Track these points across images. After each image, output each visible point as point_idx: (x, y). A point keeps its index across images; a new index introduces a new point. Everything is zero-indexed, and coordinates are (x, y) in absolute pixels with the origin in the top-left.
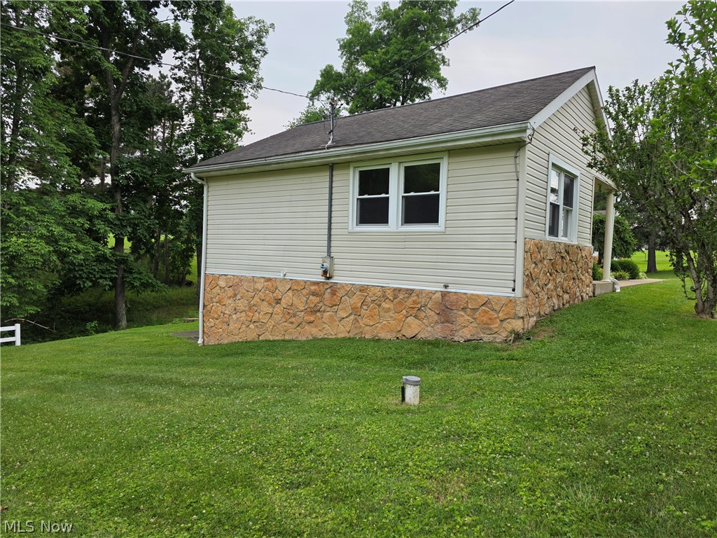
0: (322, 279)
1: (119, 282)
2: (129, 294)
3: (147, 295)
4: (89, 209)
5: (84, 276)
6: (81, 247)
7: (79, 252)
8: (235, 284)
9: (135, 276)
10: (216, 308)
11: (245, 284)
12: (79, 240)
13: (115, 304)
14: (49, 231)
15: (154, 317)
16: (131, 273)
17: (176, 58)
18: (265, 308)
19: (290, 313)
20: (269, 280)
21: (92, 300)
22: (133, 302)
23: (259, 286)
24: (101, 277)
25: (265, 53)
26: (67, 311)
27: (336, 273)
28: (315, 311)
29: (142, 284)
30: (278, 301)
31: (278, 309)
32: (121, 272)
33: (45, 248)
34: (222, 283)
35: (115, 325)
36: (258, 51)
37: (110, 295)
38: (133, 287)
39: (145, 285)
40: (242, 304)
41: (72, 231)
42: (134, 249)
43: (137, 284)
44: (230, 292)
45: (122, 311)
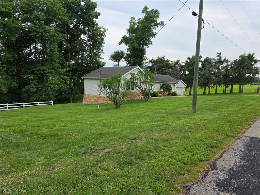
0: (99, 95)
1: (70, 93)
2: (73, 96)
3: (77, 96)
4: (65, 78)
5: (63, 91)
6: (64, 86)
7: (63, 87)
8: (89, 95)
9: (74, 91)
10: (86, 99)
11: (90, 95)
12: (63, 85)
13: (70, 98)
14: (58, 83)
15: (78, 101)
16: (73, 91)
17: (84, 37)
18: (92, 99)
19: (95, 100)
20: (93, 95)
21: (64, 97)
22: (74, 98)
23: (91, 96)
24: (67, 92)
25: (105, 36)
26: (59, 99)
27: (101, 94)
28: (98, 100)
29: (76, 93)
30: (94, 98)
31: (94, 99)
32: (71, 90)
33: (57, 87)
34: (87, 95)
35: (70, 102)
36: (103, 36)
37: (68, 96)
38: (74, 94)
39: (76, 94)
40: (89, 99)
41: (62, 83)
42: (74, 84)
43: (74, 93)
44: (88, 97)
45: (71, 100)
